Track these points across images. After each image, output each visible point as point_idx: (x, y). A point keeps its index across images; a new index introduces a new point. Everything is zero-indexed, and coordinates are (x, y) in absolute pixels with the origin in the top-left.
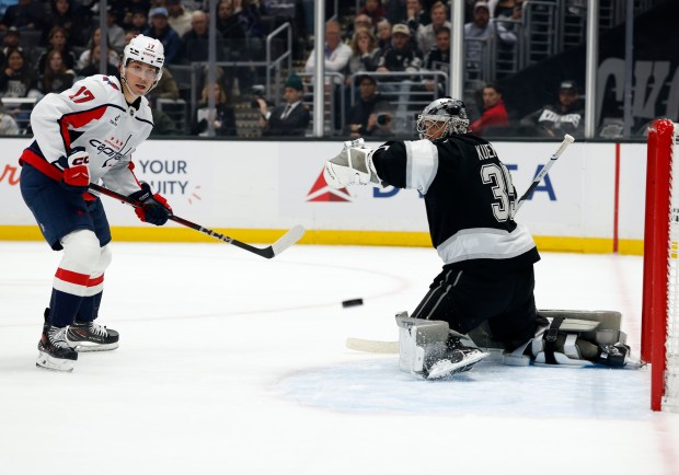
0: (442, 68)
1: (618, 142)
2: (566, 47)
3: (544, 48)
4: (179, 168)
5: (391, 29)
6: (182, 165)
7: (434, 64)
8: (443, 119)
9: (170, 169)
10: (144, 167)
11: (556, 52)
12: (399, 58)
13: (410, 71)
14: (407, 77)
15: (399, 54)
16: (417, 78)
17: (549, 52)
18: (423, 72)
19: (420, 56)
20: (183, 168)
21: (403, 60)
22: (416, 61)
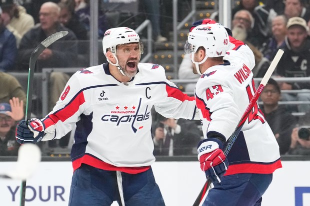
4: (56, 194)
5: (286, 24)
6: (59, 191)
9: (45, 196)
10: (14, 194)
20: (60, 195)
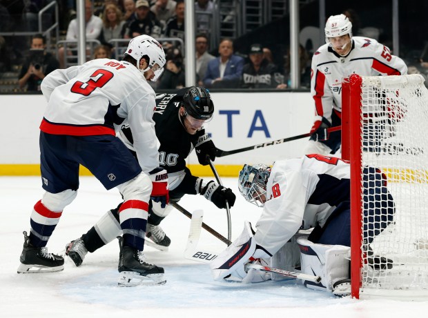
0: (179, 35)
2: (273, 18)
3: (257, 19)
7: (172, 32)
11: (265, 22)
12: (141, 25)
15: (141, 23)
17: (260, 22)
18: (163, 39)
21: (144, 27)
22: (156, 29)
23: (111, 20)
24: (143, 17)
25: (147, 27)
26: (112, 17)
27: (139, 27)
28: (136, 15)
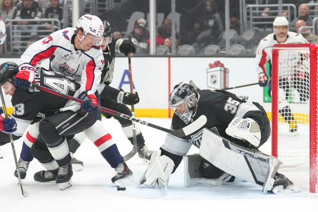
0: (54, 17)
1: (169, 57)
3: (104, 6)
8: (181, 102)
11: (110, 8)
12: (28, 12)
13: (37, 19)
14: (35, 23)
15: (28, 10)
16: (41, 23)
17: (107, 8)
18: (44, 19)
19: (40, 10)
21: (31, 13)
22: (39, 14)
23: (7, 5)
24: (29, 6)
25: (33, 13)
26: (7, 3)
27: (27, 13)
28: (24, 5)
